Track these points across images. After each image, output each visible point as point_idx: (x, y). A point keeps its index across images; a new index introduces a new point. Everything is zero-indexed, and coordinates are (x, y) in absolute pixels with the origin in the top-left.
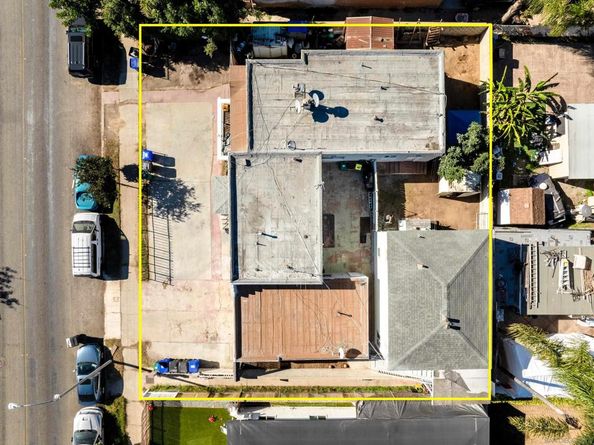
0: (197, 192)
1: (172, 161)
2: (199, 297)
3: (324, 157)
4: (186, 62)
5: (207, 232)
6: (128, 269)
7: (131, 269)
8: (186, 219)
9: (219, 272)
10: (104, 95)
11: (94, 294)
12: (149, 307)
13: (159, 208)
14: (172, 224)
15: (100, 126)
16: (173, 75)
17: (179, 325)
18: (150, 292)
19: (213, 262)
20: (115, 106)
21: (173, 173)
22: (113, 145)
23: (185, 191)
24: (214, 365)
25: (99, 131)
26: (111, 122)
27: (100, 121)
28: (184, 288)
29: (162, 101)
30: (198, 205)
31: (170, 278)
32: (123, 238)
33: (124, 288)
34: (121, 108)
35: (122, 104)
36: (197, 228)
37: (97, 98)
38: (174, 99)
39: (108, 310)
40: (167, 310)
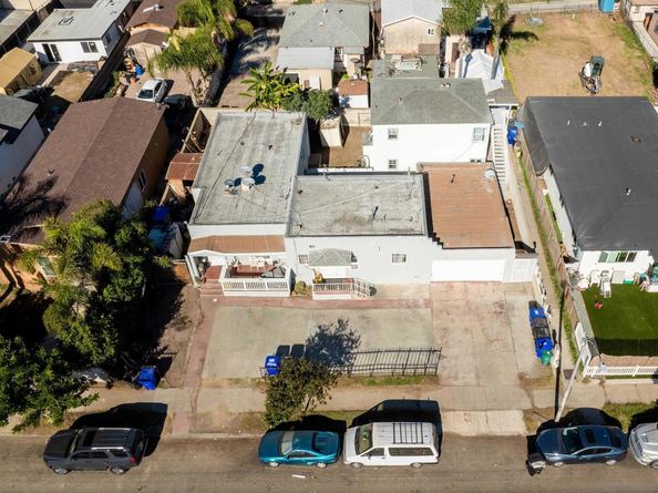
0: (324, 322)
1: (282, 350)
2: (453, 321)
3: (299, 174)
4: (161, 335)
5: (373, 313)
6: (424, 402)
7: (424, 397)
8: (356, 334)
9: (421, 302)
10: (176, 435)
11: (464, 449)
12: (473, 375)
13: (341, 364)
14: (362, 348)
15: (219, 440)
16: (172, 348)
17: (491, 341)
18: (453, 374)
19: (409, 307)
20: (194, 418)
21: (298, 348)
22: (249, 421)
23: (322, 335)
24: (534, 305)
25: (226, 441)
26: (216, 423)
27: (211, 441)
28: (444, 337)
29: (203, 361)
30: (340, 321)
31: (432, 351)
32: (380, 408)
33: (450, 406)
34: (200, 410)
35: (194, 409)
36: (368, 322)
37: (179, 444)
38: (204, 347)
39: (484, 430)
40: (474, 355)
